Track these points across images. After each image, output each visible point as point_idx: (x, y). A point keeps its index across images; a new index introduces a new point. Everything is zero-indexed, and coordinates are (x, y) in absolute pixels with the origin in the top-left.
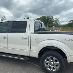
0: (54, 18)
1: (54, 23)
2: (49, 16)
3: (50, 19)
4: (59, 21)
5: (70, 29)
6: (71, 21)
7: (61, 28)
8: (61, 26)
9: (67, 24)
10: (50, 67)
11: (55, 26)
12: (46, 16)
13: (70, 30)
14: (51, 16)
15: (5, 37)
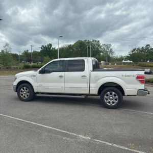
0: (101, 45)
1: (101, 54)
2: (91, 41)
3: (93, 46)
4: (111, 50)
5: (133, 65)
6: (134, 50)
7: (117, 64)
8: (116, 59)
9: (127, 56)
10: (109, 102)
11: (104, 60)
12: (86, 41)
13: (133, 67)
14: (96, 41)
15: (61, 77)
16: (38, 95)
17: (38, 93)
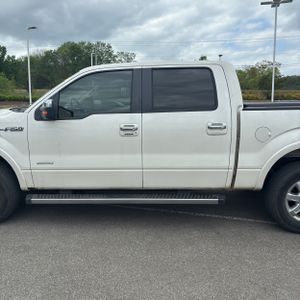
0: (115, 53)
12: (83, 43)
14: (104, 45)
15: (128, 131)
16: (35, 200)
17: (34, 191)
